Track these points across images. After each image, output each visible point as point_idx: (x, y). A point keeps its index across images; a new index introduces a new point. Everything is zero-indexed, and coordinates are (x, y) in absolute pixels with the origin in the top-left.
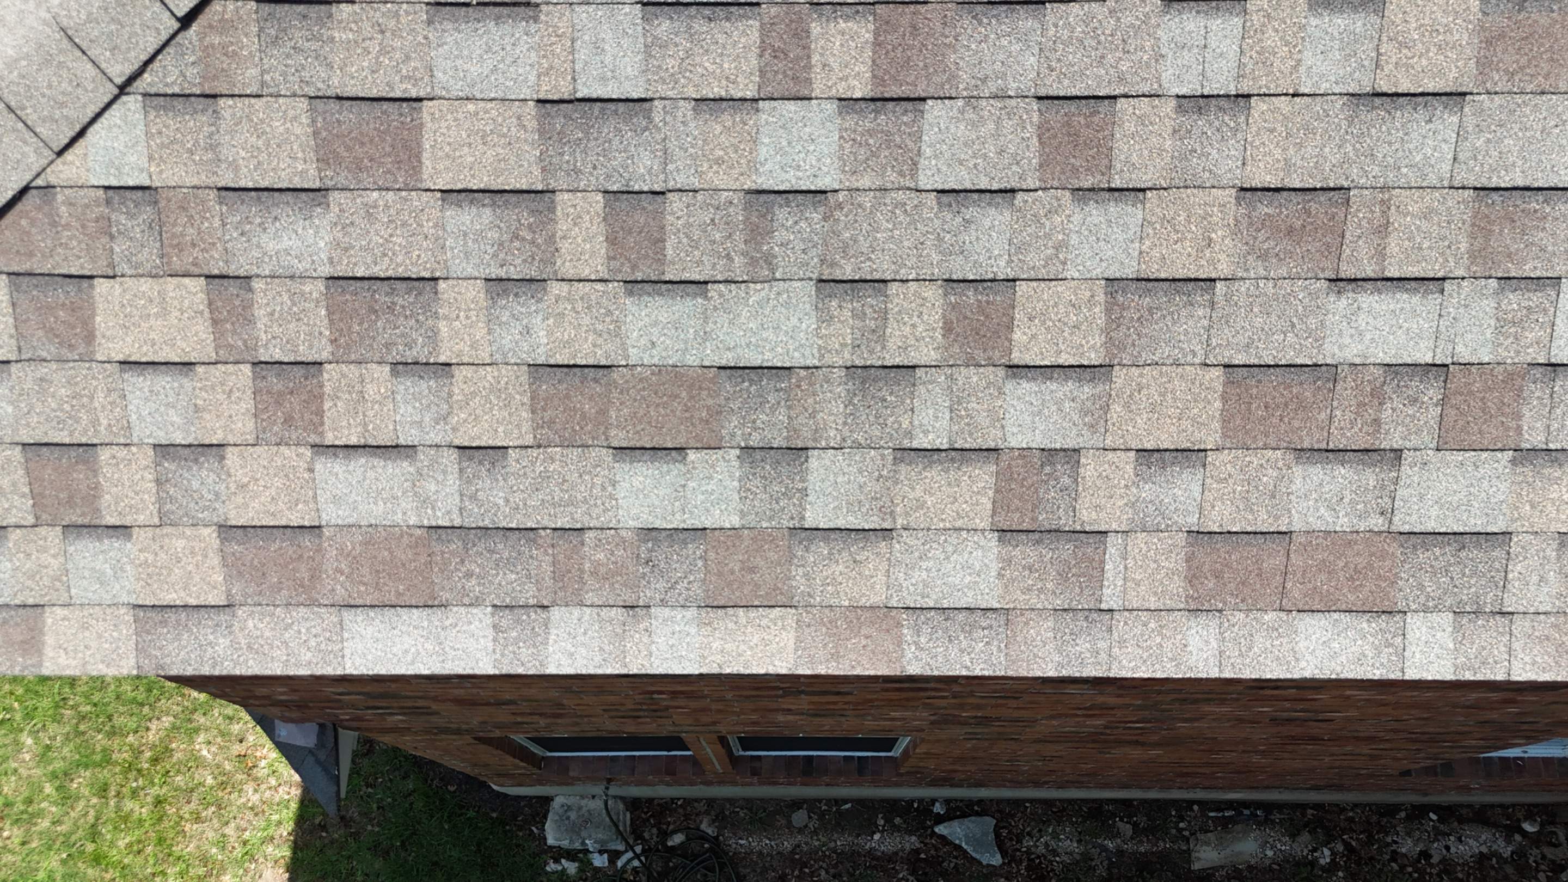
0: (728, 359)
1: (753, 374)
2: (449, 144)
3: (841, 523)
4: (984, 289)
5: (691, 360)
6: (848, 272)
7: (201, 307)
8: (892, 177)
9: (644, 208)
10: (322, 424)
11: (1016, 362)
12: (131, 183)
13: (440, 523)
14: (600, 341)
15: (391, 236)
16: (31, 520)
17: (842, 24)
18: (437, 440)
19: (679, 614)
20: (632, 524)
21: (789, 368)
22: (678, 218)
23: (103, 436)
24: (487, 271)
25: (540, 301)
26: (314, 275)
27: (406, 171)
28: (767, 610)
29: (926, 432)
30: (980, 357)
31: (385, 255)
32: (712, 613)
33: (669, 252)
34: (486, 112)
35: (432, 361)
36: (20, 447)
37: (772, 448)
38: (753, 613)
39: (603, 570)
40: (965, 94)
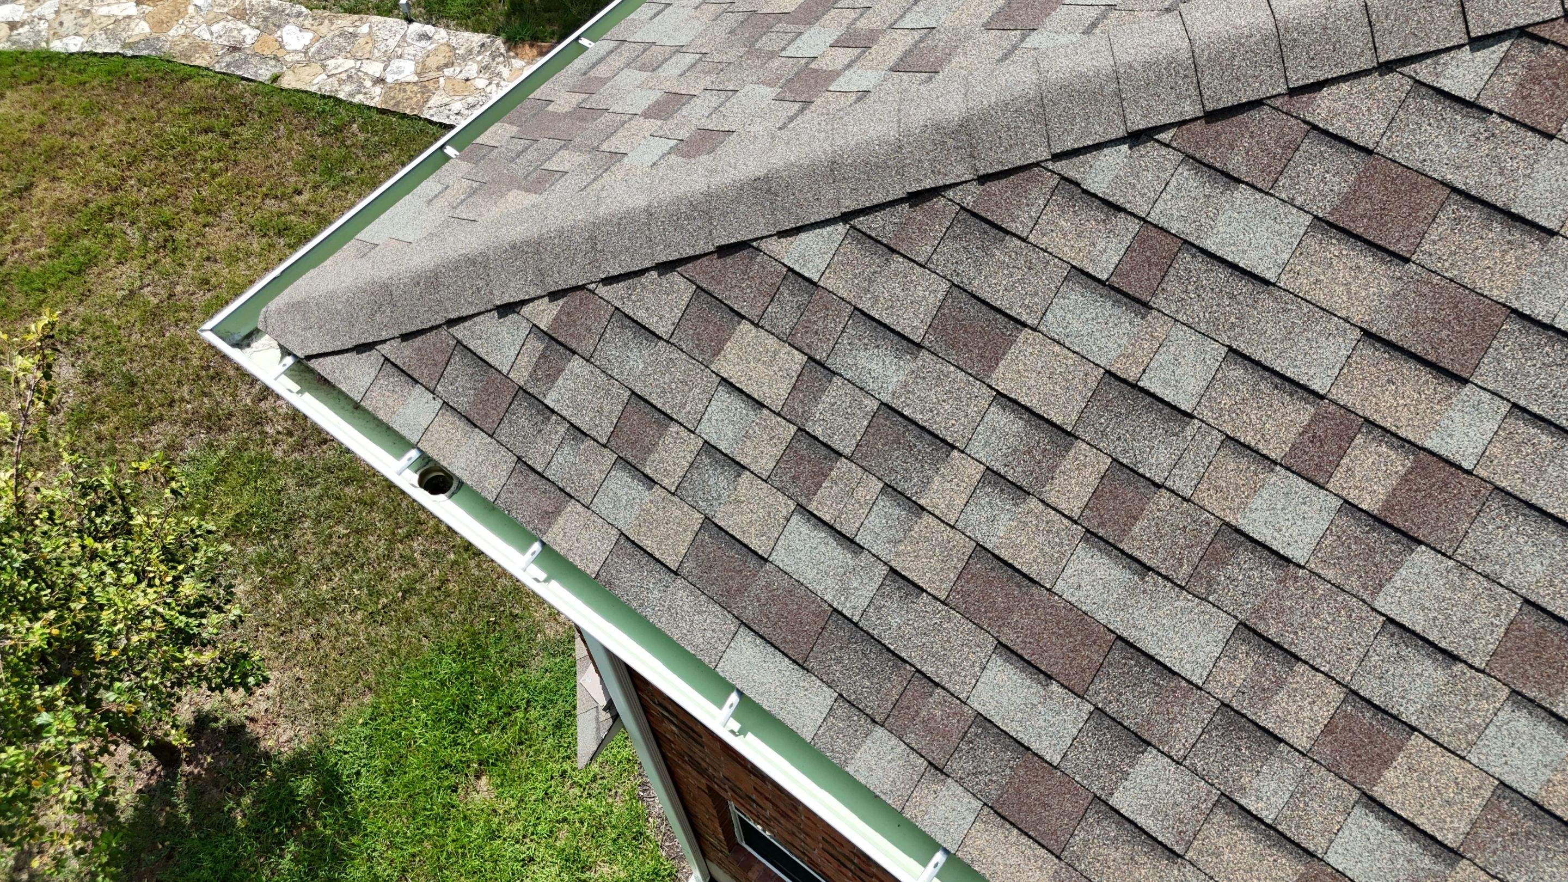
0: (1130, 634)
1: (1142, 658)
2: (1025, 364)
3: (1140, 821)
4: (1383, 719)
5: (1100, 616)
6: (1272, 632)
7: (794, 374)
8: (1354, 584)
9: (1137, 488)
10: (815, 494)
11: (1376, 795)
12: (806, 275)
13: (845, 612)
14: (1041, 560)
15: (944, 401)
16: (604, 441)
17: (1384, 449)
18: (881, 554)
19: (968, 798)
20: (976, 706)
21: (1174, 673)
22: (1158, 510)
23: (680, 417)
24: (993, 463)
25: (1016, 505)
26: (877, 396)
27: (983, 365)
28: (1036, 845)
29: (1259, 799)
30: (1345, 770)
31: (932, 411)
32: (992, 816)
33: (1136, 529)
34: (1066, 358)
35: (914, 498)
36: (630, 393)
37: (1121, 724)
38: (1024, 839)
39: (932, 724)
40: (1460, 558)
